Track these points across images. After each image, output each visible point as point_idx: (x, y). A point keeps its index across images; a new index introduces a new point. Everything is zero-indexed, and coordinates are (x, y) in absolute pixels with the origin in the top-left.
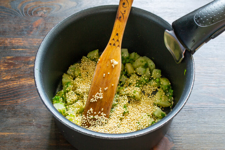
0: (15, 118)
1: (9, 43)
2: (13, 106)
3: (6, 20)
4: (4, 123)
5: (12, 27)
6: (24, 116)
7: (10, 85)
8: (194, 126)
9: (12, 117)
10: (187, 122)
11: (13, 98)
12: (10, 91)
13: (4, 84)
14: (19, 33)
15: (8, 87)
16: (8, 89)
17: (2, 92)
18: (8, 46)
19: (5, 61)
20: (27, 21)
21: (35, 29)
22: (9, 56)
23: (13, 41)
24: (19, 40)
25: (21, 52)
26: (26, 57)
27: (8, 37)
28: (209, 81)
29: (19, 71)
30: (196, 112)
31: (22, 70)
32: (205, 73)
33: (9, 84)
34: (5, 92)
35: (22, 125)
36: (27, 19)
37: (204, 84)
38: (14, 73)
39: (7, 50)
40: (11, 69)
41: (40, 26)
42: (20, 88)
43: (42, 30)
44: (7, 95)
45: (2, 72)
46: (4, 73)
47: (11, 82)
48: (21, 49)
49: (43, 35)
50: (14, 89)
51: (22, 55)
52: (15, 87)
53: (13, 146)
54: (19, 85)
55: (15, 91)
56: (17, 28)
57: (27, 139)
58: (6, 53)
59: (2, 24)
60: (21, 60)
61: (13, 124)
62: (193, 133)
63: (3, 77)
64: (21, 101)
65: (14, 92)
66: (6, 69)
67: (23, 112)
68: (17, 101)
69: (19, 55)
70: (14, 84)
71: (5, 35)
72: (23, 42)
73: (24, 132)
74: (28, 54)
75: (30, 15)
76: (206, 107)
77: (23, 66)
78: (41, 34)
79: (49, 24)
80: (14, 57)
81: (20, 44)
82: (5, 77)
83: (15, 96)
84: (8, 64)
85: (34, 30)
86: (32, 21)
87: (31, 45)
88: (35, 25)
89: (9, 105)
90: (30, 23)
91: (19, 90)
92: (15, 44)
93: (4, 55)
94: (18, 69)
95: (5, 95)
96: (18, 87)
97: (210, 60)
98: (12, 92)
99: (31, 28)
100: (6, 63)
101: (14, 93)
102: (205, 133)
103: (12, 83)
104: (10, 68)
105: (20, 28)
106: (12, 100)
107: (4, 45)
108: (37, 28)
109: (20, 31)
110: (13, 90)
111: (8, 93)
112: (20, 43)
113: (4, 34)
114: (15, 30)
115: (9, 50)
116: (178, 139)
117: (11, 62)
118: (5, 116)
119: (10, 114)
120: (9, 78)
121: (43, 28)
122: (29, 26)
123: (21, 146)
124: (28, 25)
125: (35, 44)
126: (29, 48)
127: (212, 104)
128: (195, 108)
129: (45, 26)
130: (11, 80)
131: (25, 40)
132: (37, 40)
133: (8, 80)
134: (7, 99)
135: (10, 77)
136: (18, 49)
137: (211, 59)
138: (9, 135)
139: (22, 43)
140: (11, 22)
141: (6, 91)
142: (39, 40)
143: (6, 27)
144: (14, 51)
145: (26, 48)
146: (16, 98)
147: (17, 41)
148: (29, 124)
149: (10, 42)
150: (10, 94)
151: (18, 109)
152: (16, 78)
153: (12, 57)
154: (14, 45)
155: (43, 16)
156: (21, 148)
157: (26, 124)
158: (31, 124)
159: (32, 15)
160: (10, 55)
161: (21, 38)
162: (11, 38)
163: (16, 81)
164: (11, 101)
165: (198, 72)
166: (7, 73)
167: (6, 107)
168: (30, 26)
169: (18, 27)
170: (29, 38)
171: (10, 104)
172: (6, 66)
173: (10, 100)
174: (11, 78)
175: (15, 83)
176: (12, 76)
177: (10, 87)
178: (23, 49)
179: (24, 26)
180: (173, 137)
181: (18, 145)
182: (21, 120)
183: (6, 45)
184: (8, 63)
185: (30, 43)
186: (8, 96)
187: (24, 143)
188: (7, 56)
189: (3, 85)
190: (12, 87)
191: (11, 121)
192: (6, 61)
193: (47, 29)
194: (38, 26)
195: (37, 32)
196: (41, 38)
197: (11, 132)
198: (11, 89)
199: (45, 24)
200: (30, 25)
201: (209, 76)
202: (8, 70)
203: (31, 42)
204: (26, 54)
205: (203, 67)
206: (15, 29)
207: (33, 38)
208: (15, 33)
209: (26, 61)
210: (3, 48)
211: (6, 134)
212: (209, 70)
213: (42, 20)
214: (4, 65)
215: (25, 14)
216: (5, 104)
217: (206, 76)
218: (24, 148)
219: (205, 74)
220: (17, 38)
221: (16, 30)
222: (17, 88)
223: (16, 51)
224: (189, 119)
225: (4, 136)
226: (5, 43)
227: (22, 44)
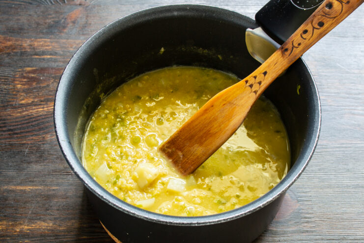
0: (42, 164)
1: (28, 47)
2: (37, 145)
3: (23, 11)
4: (24, 171)
5: (34, 22)
6: (55, 160)
7: (31, 113)
8: (332, 177)
9: (37, 162)
10: (319, 170)
11: (38, 133)
12: (32, 122)
13: (22, 110)
14: (44, 31)
15: (29, 116)
16: (30, 119)
17: (19, 123)
18: (27, 51)
19: (22, 74)
20: (57, 12)
21: (71, 24)
22: (29, 66)
23: (36, 44)
24: (45, 41)
25: (48, 60)
26: (57, 68)
27: (27, 38)
28: (352, 106)
29: (47, 90)
30: (333, 154)
31: (51, 89)
32: (348, 94)
33: (31, 111)
34: (23, 124)
35: (53, 174)
36: (58, 9)
37: (346, 111)
38: (38, 93)
39: (26, 58)
40: (34, 87)
41: (79, 19)
42: (49, 116)
43: (81, 26)
44: (28, 127)
45: (18, 92)
46: (22, 94)
47: (33, 108)
48: (49, 57)
49: (83, 34)
50: (39, 118)
51: (50, 65)
52: (41, 116)
53: (39, 207)
54: (46, 112)
55: (40, 121)
56: (41, 23)
57: (61, 196)
58: (25, 62)
59: (16, 18)
60: (48, 73)
61: (39, 172)
62: (329, 187)
63: (21, 100)
64: (51, 137)
65: (38, 123)
66: (26, 87)
67: (55, 155)
68: (44, 137)
69: (46, 66)
70: (39, 110)
71: (22, 34)
72: (51, 45)
73: (58, 185)
74: (61, 64)
75: (62, 3)
76: (350, 147)
77: (52, 83)
78: (81, 33)
79: (94, 17)
80: (38, 68)
81: (47, 48)
82: (23, 100)
83: (40, 129)
84: (28, 80)
85: (69, 26)
86: (65, 12)
87: (65, 50)
88: (70, 19)
89: (31, 144)
90: (61, 15)
91: (47, 120)
92: (39, 49)
93: (21, 65)
94: (45, 87)
95: (24, 128)
96: (46, 115)
97: (354, 73)
98: (36, 122)
99: (64, 23)
100: (24, 77)
101: (38, 125)
102: (348, 187)
103: (35, 109)
104: (31, 85)
105: (46, 23)
106: (36, 135)
107: (22, 49)
108: (74, 22)
109: (46, 28)
110: (37, 120)
111: (30, 124)
112: (47, 46)
113: (21, 32)
114: (37, 26)
115: (29, 57)
116: (305, 197)
117: (33, 75)
118: (25, 160)
119: (33, 158)
120: (30, 102)
121: (83, 23)
122: (61, 20)
123: (53, 208)
124: (59, 18)
125: (71, 47)
126: (61, 55)
127: (359, 142)
128: (332, 148)
129: (86, 20)
130: (33, 104)
131: (54, 41)
132: (75, 42)
133: (28, 103)
134: (28, 134)
135: (32, 100)
136: (42, 55)
137: (356, 71)
138: (32, 190)
139: (50, 47)
140: (32, 13)
141: (26, 122)
142: (77, 42)
143: (23, 22)
144: (37, 58)
145: (56, 54)
146: (42, 132)
147: (41, 43)
148: (64, 172)
149: (31, 45)
150: (32, 125)
151: (46, 149)
152: (42, 101)
153: (34, 68)
154: (37, 49)
155: (83, 4)
156: (53, 211)
157: (59, 172)
158: (67, 172)
159: (65, 2)
160: (32, 65)
161: (48, 39)
162: (33, 39)
163: (42, 107)
164: (34, 138)
165: (336, 91)
166: (26, 94)
167: (27, 147)
168: (63, 20)
169: (43, 21)
170: (62, 39)
171: (33, 141)
172: (24, 83)
173: (32, 136)
174: (33, 102)
175: (39, 108)
176: (35, 98)
177: (32, 115)
178: (51, 56)
179: (53, 20)
180: (298, 193)
181: (47, 206)
182: (51, 167)
183: (24, 50)
184: (28, 78)
185: (63, 47)
186: (30, 129)
187: (57, 202)
188: (27, 67)
189: (20, 113)
190: (35, 115)
191: (36, 167)
192: (25, 75)
193: (90, 24)
194: (76, 20)
195: (73, 29)
196: (81, 38)
197: (36, 185)
198: (33, 118)
199: (87, 16)
200: (63, 18)
201: (354, 98)
202: (28, 89)
203: (65, 46)
204: (56, 64)
205: (344, 84)
206: (38, 24)
207: (68, 39)
208: (39, 30)
209: (58, 74)
210: (19, 54)
211: (28, 188)
212: (354, 90)
213: (81, 11)
214: (23, 81)
215: (54, 2)
216: (25, 142)
217: (348, 98)
218: (58, 210)
219: (348, 96)
220: (41, 38)
221: (39, 26)
222: (43, 117)
223: (40, 59)
224: (322, 165)
225: (24, 192)
226: (22, 47)
227: (51, 49)
